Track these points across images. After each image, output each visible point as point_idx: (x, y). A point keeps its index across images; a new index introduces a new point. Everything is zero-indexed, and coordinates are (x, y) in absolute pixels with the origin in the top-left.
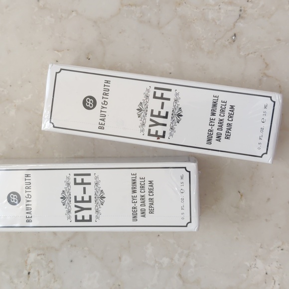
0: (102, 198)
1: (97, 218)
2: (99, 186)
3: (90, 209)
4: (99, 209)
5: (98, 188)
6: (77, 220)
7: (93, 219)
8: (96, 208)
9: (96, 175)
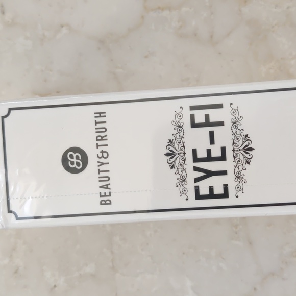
0: (248, 149)
1: (239, 189)
2: (240, 127)
3: (224, 173)
4: (243, 172)
5: (238, 132)
6: (198, 197)
7: (232, 191)
8: (237, 170)
9: (234, 106)
